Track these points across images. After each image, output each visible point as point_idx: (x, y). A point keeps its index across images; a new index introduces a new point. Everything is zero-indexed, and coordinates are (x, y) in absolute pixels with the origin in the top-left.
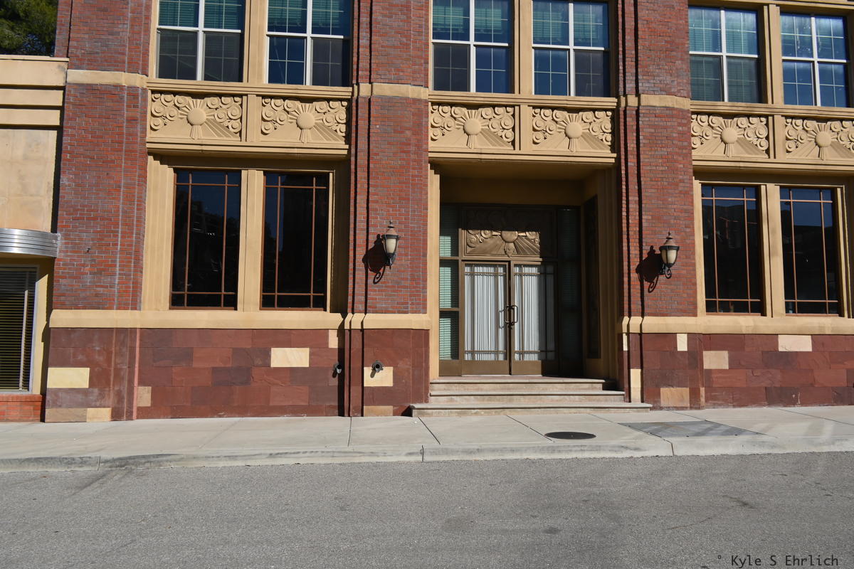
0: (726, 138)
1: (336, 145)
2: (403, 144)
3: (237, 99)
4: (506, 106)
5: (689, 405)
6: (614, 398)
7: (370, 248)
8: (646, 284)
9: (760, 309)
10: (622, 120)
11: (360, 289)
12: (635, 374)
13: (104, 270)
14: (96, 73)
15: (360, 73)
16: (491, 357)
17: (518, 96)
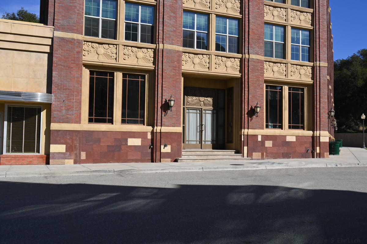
0: (274, 70)
1: (150, 66)
2: (174, 67)
3: (115, 46)
4: (207, 55)
5: (261, 158)
6: (239, 156)
7: (163, 103)
8: (250, 119)
9: (281, 127)
10: (243, 62)
11: (159, 118)
12: (246, 148)
13: (70, 109)
14: (65, 34)
15: (159, 40)
16: (195, 143)
17: (211, 52)
